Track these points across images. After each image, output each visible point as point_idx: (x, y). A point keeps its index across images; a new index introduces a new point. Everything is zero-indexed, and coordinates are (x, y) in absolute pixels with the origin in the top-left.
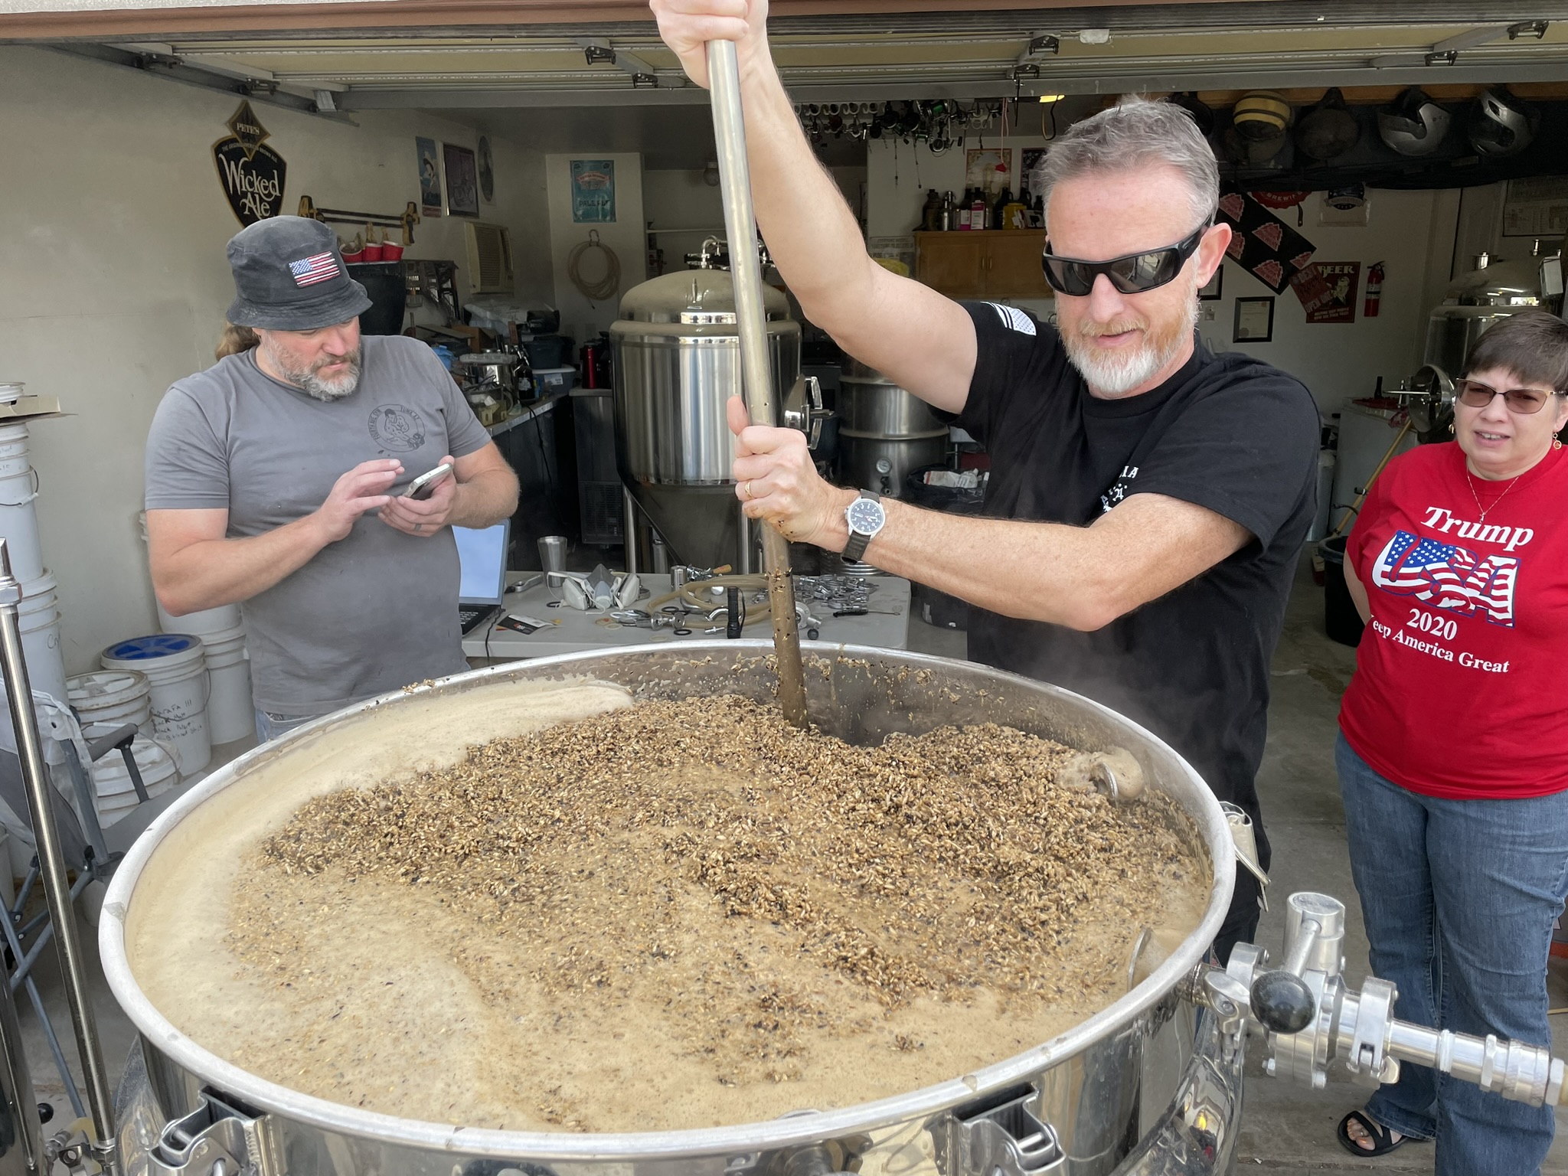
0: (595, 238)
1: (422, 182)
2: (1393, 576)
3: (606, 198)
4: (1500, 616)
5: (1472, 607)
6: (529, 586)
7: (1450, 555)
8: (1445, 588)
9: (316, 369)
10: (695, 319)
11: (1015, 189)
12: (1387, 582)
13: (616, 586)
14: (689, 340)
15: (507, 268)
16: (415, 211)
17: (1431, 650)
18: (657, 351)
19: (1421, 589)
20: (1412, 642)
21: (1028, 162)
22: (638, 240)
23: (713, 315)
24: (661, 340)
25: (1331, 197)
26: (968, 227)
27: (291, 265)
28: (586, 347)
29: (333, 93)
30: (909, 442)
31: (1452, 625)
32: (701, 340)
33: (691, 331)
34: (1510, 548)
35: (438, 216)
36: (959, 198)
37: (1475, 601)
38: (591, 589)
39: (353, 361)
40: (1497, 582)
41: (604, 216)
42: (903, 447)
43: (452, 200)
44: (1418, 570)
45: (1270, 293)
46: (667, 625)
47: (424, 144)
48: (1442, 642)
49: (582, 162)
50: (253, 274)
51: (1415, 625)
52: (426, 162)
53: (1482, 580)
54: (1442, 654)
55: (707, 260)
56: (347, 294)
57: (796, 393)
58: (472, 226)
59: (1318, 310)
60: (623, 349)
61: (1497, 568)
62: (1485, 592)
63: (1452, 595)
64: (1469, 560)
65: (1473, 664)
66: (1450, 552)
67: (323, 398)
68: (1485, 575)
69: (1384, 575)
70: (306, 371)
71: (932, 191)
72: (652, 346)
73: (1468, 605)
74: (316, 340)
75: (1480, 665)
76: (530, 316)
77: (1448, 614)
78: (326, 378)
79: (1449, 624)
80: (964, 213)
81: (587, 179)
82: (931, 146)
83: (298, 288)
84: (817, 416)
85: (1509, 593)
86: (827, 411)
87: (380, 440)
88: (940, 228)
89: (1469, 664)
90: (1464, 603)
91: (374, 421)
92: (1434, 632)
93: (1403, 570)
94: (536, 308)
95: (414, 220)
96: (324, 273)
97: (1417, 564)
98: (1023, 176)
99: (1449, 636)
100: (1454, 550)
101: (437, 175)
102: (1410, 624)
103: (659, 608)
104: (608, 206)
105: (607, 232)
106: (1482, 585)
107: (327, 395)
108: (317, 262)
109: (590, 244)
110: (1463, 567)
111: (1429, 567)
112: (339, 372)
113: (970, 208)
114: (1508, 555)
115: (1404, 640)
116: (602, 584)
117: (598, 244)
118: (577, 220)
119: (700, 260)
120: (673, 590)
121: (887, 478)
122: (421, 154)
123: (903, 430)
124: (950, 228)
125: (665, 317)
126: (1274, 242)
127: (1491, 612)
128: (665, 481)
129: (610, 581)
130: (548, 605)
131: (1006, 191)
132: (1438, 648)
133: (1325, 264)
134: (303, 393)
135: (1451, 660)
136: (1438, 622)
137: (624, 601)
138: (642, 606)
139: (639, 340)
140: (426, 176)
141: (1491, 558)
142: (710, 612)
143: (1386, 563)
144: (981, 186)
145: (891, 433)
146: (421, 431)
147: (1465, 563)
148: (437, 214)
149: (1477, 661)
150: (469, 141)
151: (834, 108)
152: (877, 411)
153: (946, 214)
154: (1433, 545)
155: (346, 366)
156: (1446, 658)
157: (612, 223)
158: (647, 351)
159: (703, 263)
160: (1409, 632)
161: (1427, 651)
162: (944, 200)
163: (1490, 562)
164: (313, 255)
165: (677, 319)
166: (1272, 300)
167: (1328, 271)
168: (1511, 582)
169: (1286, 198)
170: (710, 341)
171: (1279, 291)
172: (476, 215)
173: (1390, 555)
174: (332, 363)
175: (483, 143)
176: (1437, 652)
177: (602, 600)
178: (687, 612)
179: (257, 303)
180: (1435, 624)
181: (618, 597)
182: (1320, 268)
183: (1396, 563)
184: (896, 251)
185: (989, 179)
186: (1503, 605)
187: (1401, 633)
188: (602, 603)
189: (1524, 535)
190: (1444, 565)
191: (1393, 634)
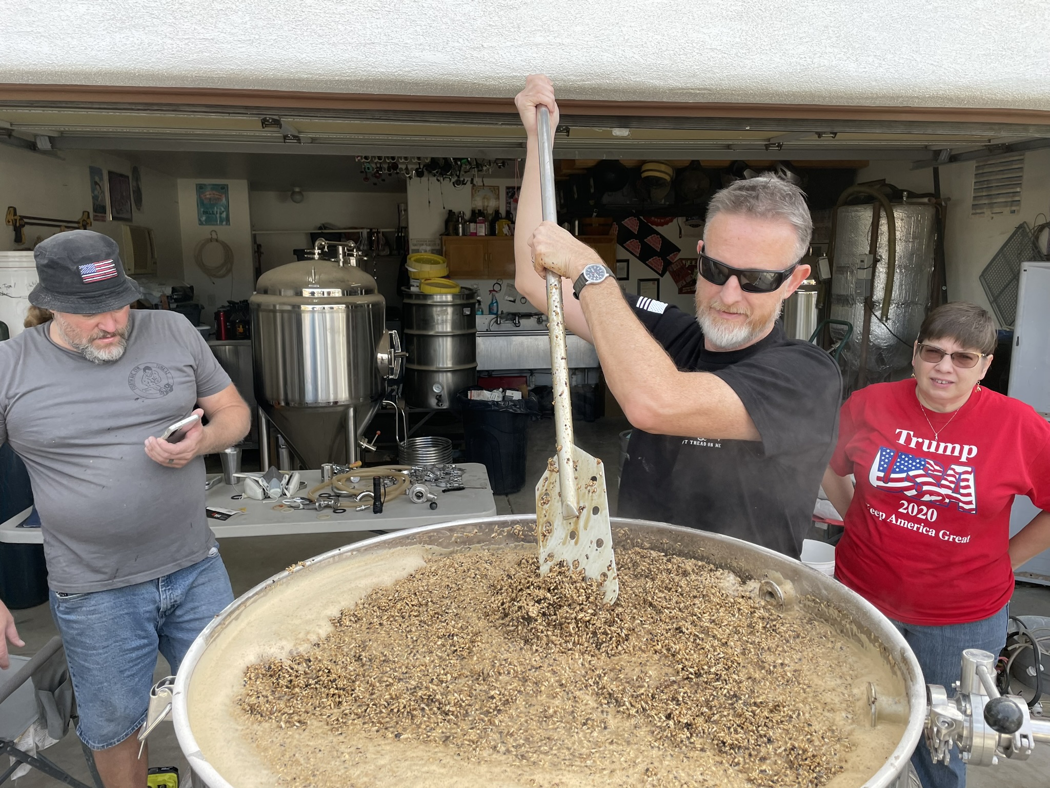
0: (214, 236)
1: (93, 198)
2: (886, 479)
3: (223, 209)
4: (967, 507)
5: (947, 501)
6: (214, 485)
7: (923, 465)
8: (925, 488)
9: (92, 340)
10: (313, 293)
11: (503, 212)
12: (881, 484)
13: (284, 481)
14: (310, 307)
15: (153, 256)
16: (89, 217)
17: (918, 528)
18: (286, 315)
19: (908, 489)
20: (902, 523)
21: (510, 194)
22: (247, 238)
23: (326, 291)
24: (289, 308)
25: (687, 220)
26: (475, 234)
27: (80, 267)
28: (219, 312)
29: (50, 137)
30: (453, 372)
31: (933, 511)
32: (318, 307)
33: (309, 301)
34: (964, 459)
35: (104, 221)
36: (468, 215)
37: (948, 496)
38: (266, 484)
39: (122, 335)
40: (962, 484)
41: (221, 221)
42: (449, 375)
43: (114, 209)
44: (904, 475)
45: (657, 276)
46: (328, 506)
47: (94, 172)
48: (926, 523)
49: (205, 185)
50: (51, 271)
51: (905, 512)
52: (96, 183)
53: (951, 482)
54: (926, 531)
55: (319, 254)
56: (121, 289)
57: (384, 342)
58: (128, 228)
59: (685, 286)
60: (261, 314)
61: (960, 474)
62: (956, 490)
63: (931, 493)
64: (937, 468)
65: (949, 539)
66: (923, 463)
67: (96, 361)
68: (953, 479)
69: (879, 479)
70: (84, 341)
71: (450, 211)
72: (282, 312)
73: (944, 499)
74: (93, 321)
75: (954, 539)
76: (174, 290)
77: (929, 505)
78: (99, 348)
79: (931, 511)
80: (472, 225)
81: (208, 196)
82: (453, 183)
83: (83, 283)
84: (398, 356)
85: (972, 491)
86: (404, 353)
87: (137, 391)
88: (457, 234)
89: (946, 538)
90: (941, 498)
91: (133, 376)
92: (920, 516)
93: (893, 476)
94: (177, 285)
95: (87, 223)
96: (105, 274)
97: (901, 471)
98: (507, 203)
99: (931, 519)
100: (925, 461)
101: (103, 192)
102: (901, 510)
103: (316, 495)
104: (224, 215)
105: (222, 232)
106: (953, 486)
107: (99, 359)
108: (100, 266)
109: (211, 240)
110: (935, 473)
111: (911, 473)
112: (111, 344)
113: (475, 222)
114: (963, 464)
115: (897, 522)
116: (274, 480)
117: (217, 240)
118: (201, 223)
119: (314, 254)
120: (323, 481)
121: (440, 396)
122: (92, 177)
123: (449, 364)
124: (464, 234)
125: (290, 293)
126: (658, 247)
127: (961, 504)
128: (292, 404)
129: (280, 478)
130: (233, 498)
131: (497, 212)
132: (924, 527)
133: (687, 259)
134: (79, 356)
135: (933, 535)
136: (922, 510)
137: (291, 491)
138: (304, 493)
139: (272, 308)
140: (96, 192)
141: (953, 466)
142: (356, 496)
143: (879, 470)
144: (481, 208)
145: (441, 366)
146: (171, 381)
147: (936, 470)
148: (103, 220)
149: (952, 537)
150: (126, 170)
151: (393, 158)
152: (432, 351)
153: (460, 226)
154: (908, 457)
155: (117, 338)
156: (930, 534)
157: (227, 227)
158: (278, 315)
159: (316, 257)
160: (900, 516)
161: (915, 529)
162: (459, 217)
163: (954, 470)
164: (98, 261)
165: (300, 294)
166: (658, 280)
167: (688, 263)
168: (971, 483)
169: (662, 221)
170: (324, 308)
171: (662, 275)
172: (129, 220)
173: (880, 465)
174: (104, 337)
175: (135, 171)
176: (923, 530)
177: (275, 492)
178: (338, 496)
179: (53, 291)
180: (920, 511)
181: (286, 489)
182: (684, 262)
183: (888, 471)
184: (428, 248)
185: (486, 204)
186: (969, 499)
187: (894, 516)
188: (275, 494)
189: (970, 451)
190: (921, 472)
191: (887, 517)
